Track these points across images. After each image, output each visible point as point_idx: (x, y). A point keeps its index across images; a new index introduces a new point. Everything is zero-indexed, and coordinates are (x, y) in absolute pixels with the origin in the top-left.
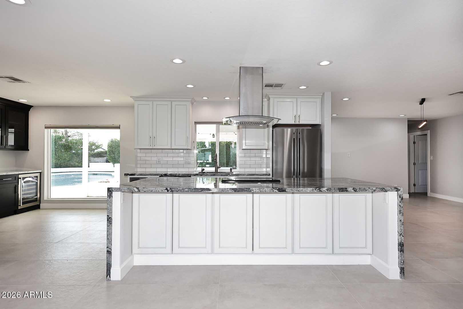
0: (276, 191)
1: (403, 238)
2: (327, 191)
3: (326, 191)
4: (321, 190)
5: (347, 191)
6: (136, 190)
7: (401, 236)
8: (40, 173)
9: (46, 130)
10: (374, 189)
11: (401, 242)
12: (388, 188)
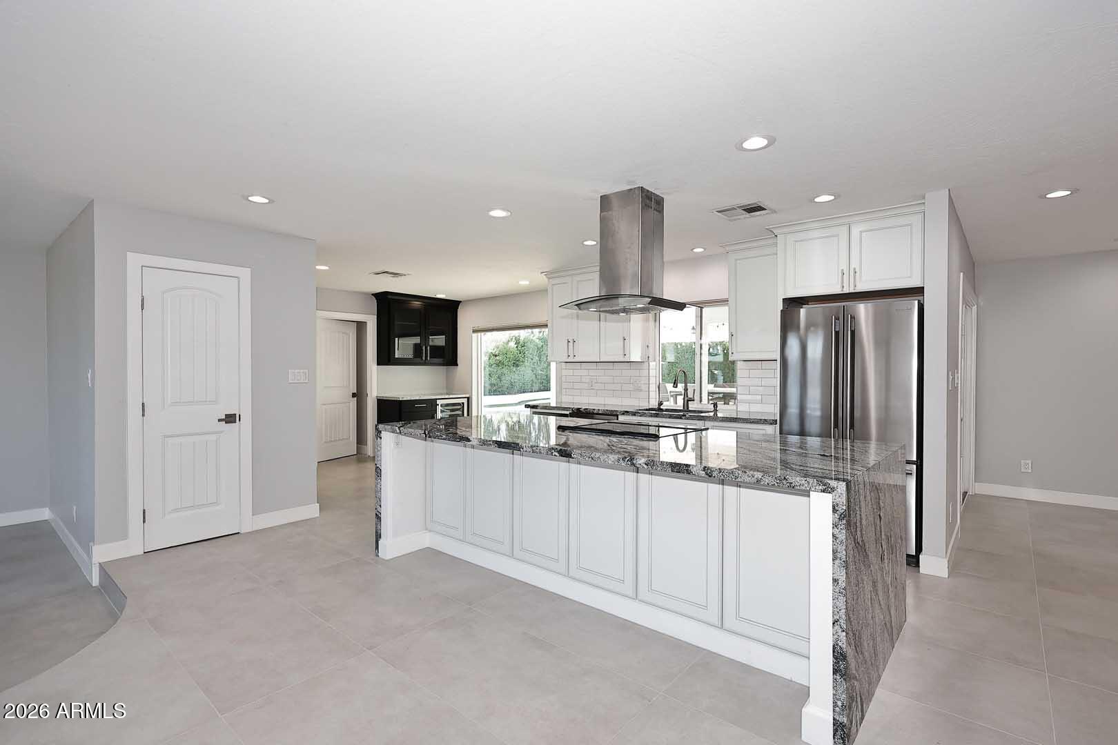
0: (556, 454)
1: (844, 634)
2: (646, 467)
3: (644, 465)
4: (634, 462)
5: (689, 472)
6: (398, 431)
7: (837, 627)
8: (468, 398)
9: (474, 335)
10: (756, 477)
11: (837, 645)
12: (798, 479)
